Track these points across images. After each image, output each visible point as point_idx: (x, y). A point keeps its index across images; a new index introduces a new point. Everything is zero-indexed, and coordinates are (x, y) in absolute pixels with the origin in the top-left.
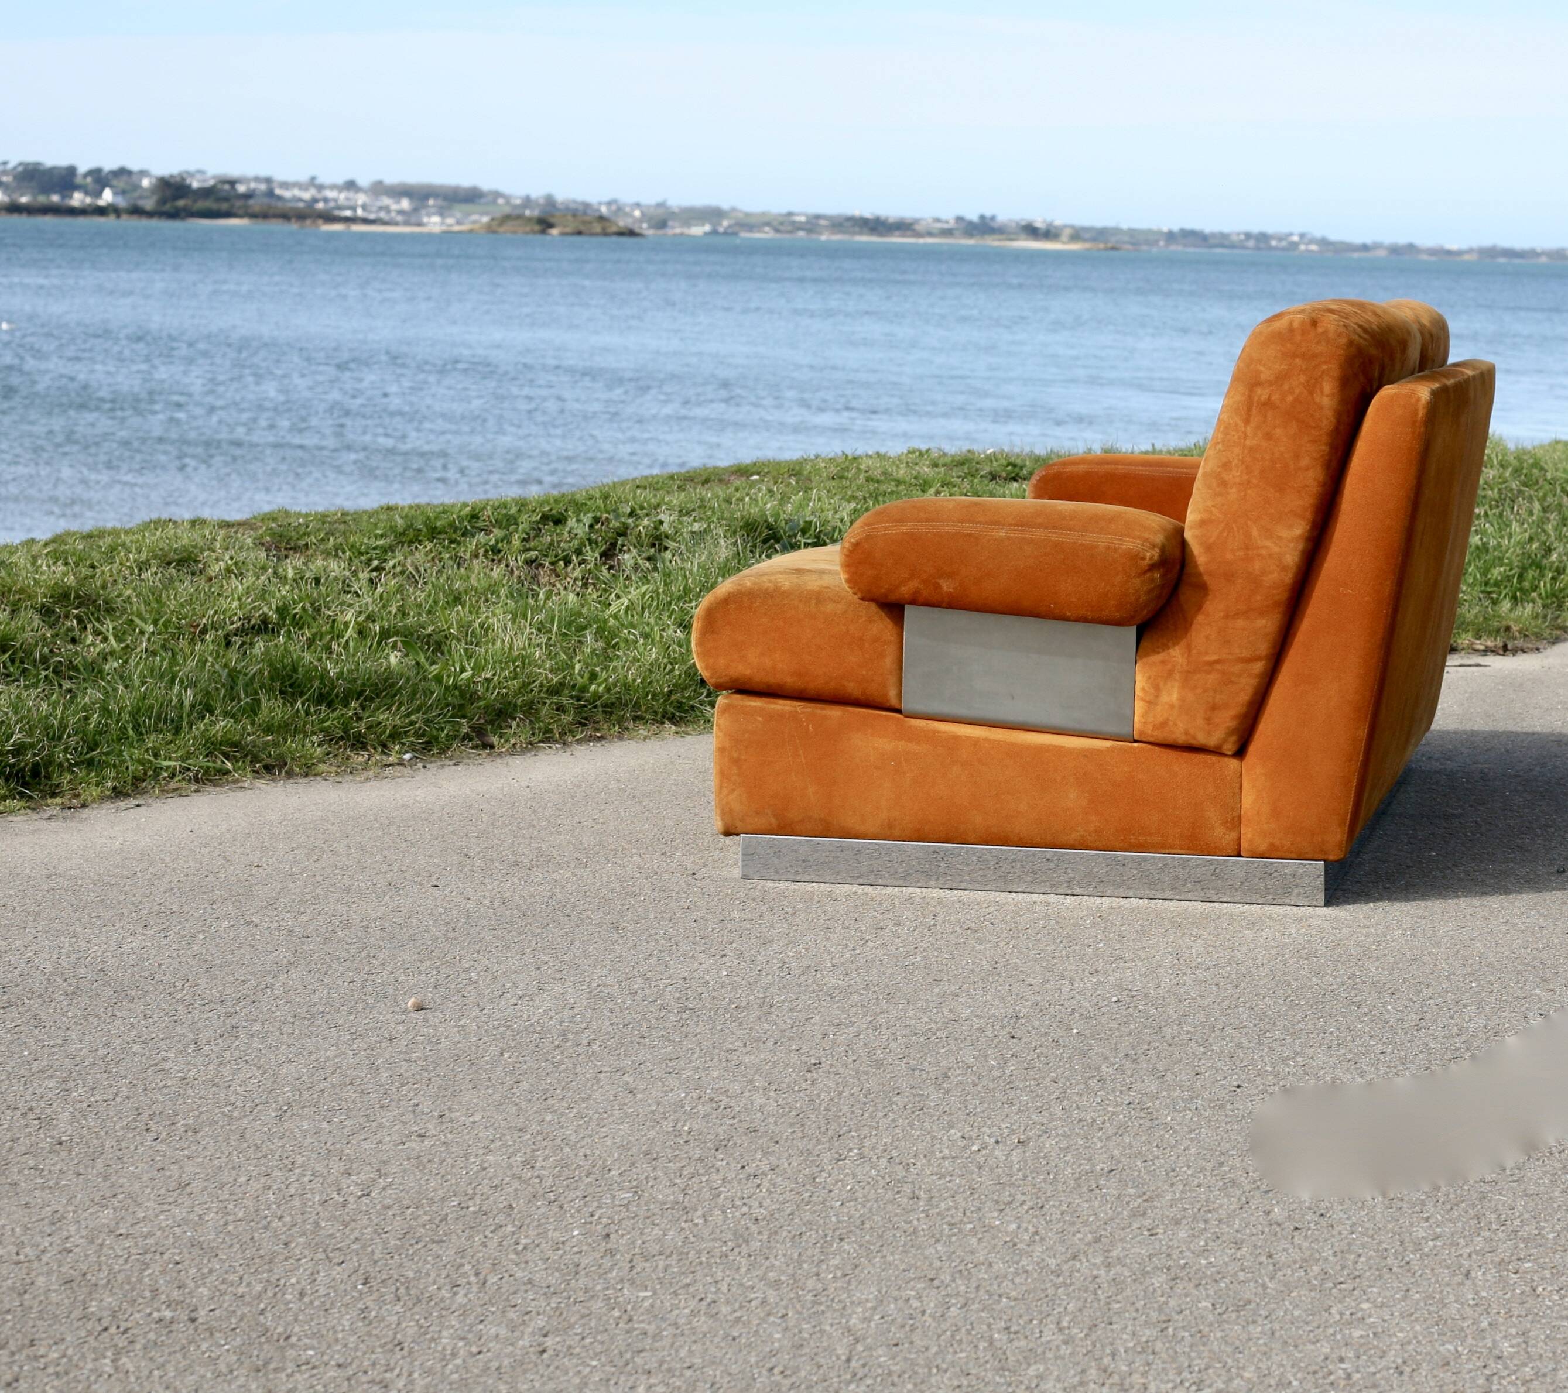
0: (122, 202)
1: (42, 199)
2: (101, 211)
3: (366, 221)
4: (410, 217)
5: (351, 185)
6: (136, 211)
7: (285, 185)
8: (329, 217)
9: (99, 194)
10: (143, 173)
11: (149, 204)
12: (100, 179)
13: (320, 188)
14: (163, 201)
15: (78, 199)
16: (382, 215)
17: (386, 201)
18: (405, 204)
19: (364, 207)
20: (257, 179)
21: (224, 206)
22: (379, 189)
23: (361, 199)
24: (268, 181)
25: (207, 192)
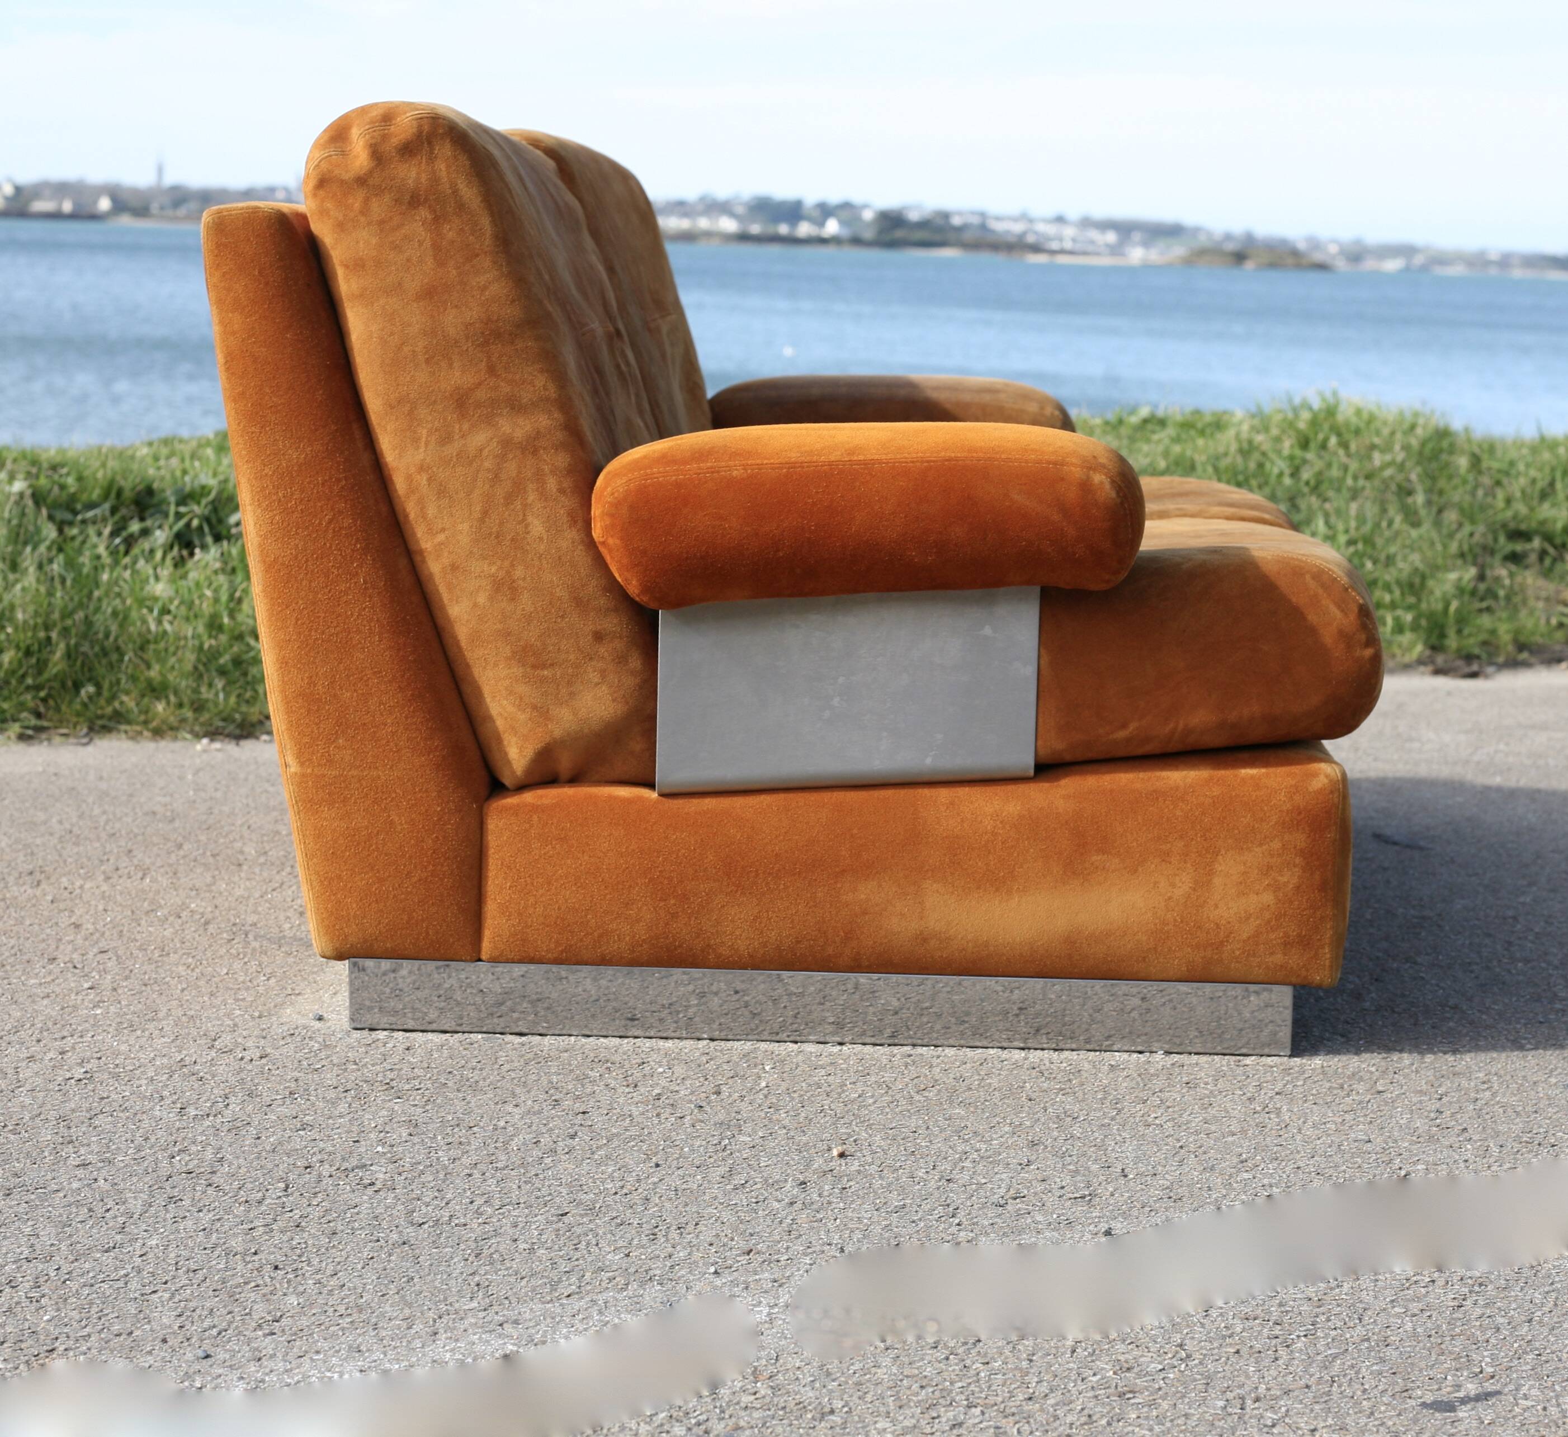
0: (845, 233)
1: (771, 230)
2: (822, 241)
3: (1071, 253)
4: (1115, 250)
5: (1060, 220)
6: (856, 241)
7: (998, 219)
8: (1036, 248)
9: (822, 224)
10: (866, 206)
11: (868, 234)
12: (825, 211)
13: (1031, 221)
14: (881, 232)
15: (804, 229)
16: (1090, 248)
17: (1094, 234)
18: (1111, 237)
19: (1074, 240)
20: (973, 213)
21: (937, 238)
22: (1086, 223)
23: (1069, 232)
24: (983, 215)
25: (924, 224)
